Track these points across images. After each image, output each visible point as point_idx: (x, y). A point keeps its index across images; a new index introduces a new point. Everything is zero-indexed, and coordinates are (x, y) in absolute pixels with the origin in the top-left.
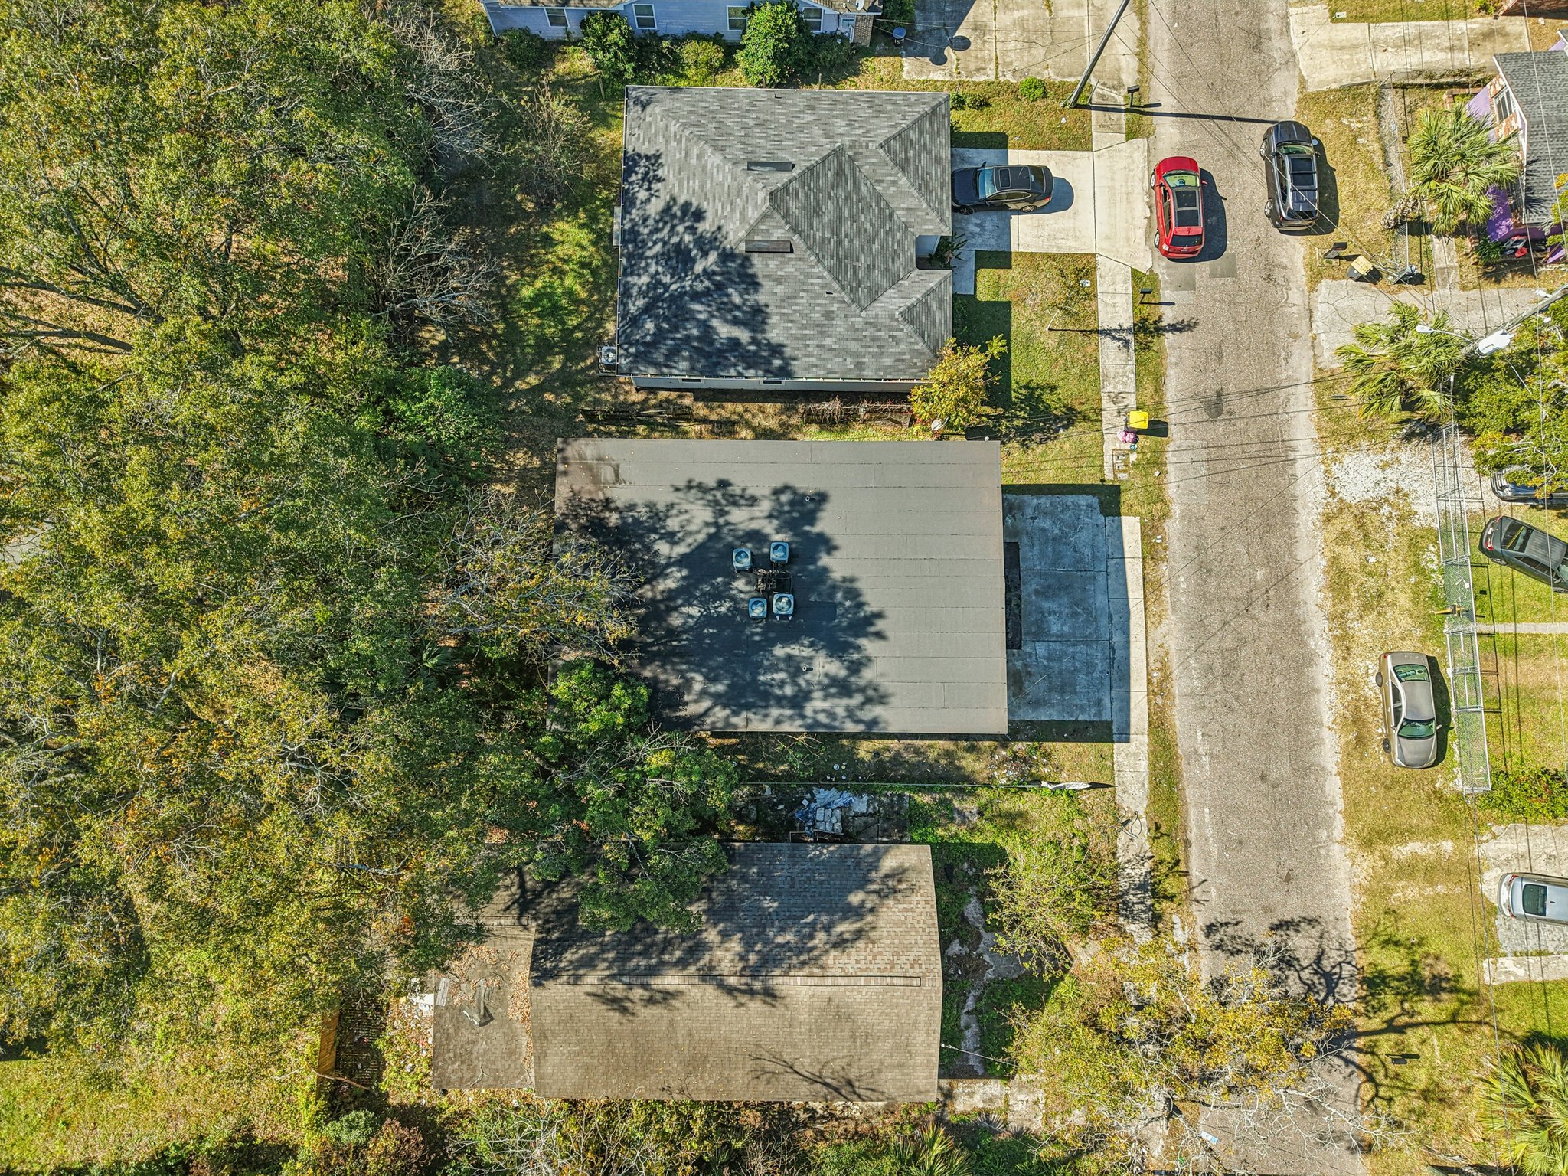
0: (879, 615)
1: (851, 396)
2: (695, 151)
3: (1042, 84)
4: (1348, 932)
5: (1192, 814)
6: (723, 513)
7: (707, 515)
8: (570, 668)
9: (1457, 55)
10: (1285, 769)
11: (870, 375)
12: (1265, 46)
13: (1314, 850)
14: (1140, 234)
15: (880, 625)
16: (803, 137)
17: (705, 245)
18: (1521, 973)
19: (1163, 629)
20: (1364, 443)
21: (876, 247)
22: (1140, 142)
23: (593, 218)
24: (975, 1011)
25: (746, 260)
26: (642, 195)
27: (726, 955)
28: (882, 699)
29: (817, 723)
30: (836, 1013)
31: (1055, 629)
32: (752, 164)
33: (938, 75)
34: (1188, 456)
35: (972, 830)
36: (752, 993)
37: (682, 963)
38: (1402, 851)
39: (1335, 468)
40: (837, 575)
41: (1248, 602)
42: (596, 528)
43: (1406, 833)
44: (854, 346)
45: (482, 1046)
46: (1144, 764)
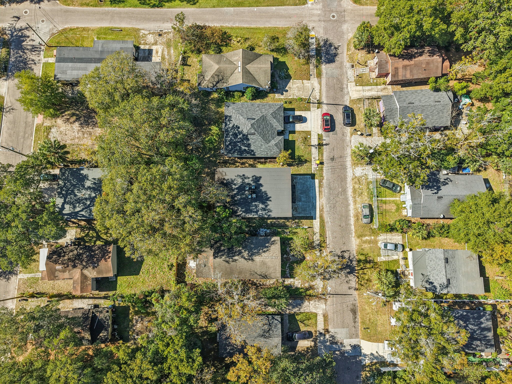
0: (270, 197)
1: (266, 158)
2: (238, 116)
3: (302, 98)
4: (355, 252)
5: (327, 232)
6: (244, 180)
7: (241, 181)
8: (219, 207)
9: (379, 93)
10: (344, 224)
11: (269, 156)
12: (343, 90)
13: (349, 238)
14: (319, 127)
15: (270, 199)
16: (257, 113)
17: (240, 133)
18: (384, 259)
19: (322, 200)
20: (360, 165)
21: (270, 132)
22: (320, 109)
23: (219, 125)
24: (289, 267)
25: (247, 136)
26: (228, 123)
27: (246, 254)
28: (271, 211)
29: (260, 216)
30: (263, 263)
31: (303, 200)
32: (248, 119)
33: (282, 97)
34: (327, 168)
35: (288, 235)
36: (249, 259)
37: (238, 255)
38: (364, 239)
39: (354, 170)
40: (263, 190)
41: (338, 194)
42: (222, 183)
43: (365, 236)
44: (266, 150)
45: (204, 270)
46: (319, 224)
